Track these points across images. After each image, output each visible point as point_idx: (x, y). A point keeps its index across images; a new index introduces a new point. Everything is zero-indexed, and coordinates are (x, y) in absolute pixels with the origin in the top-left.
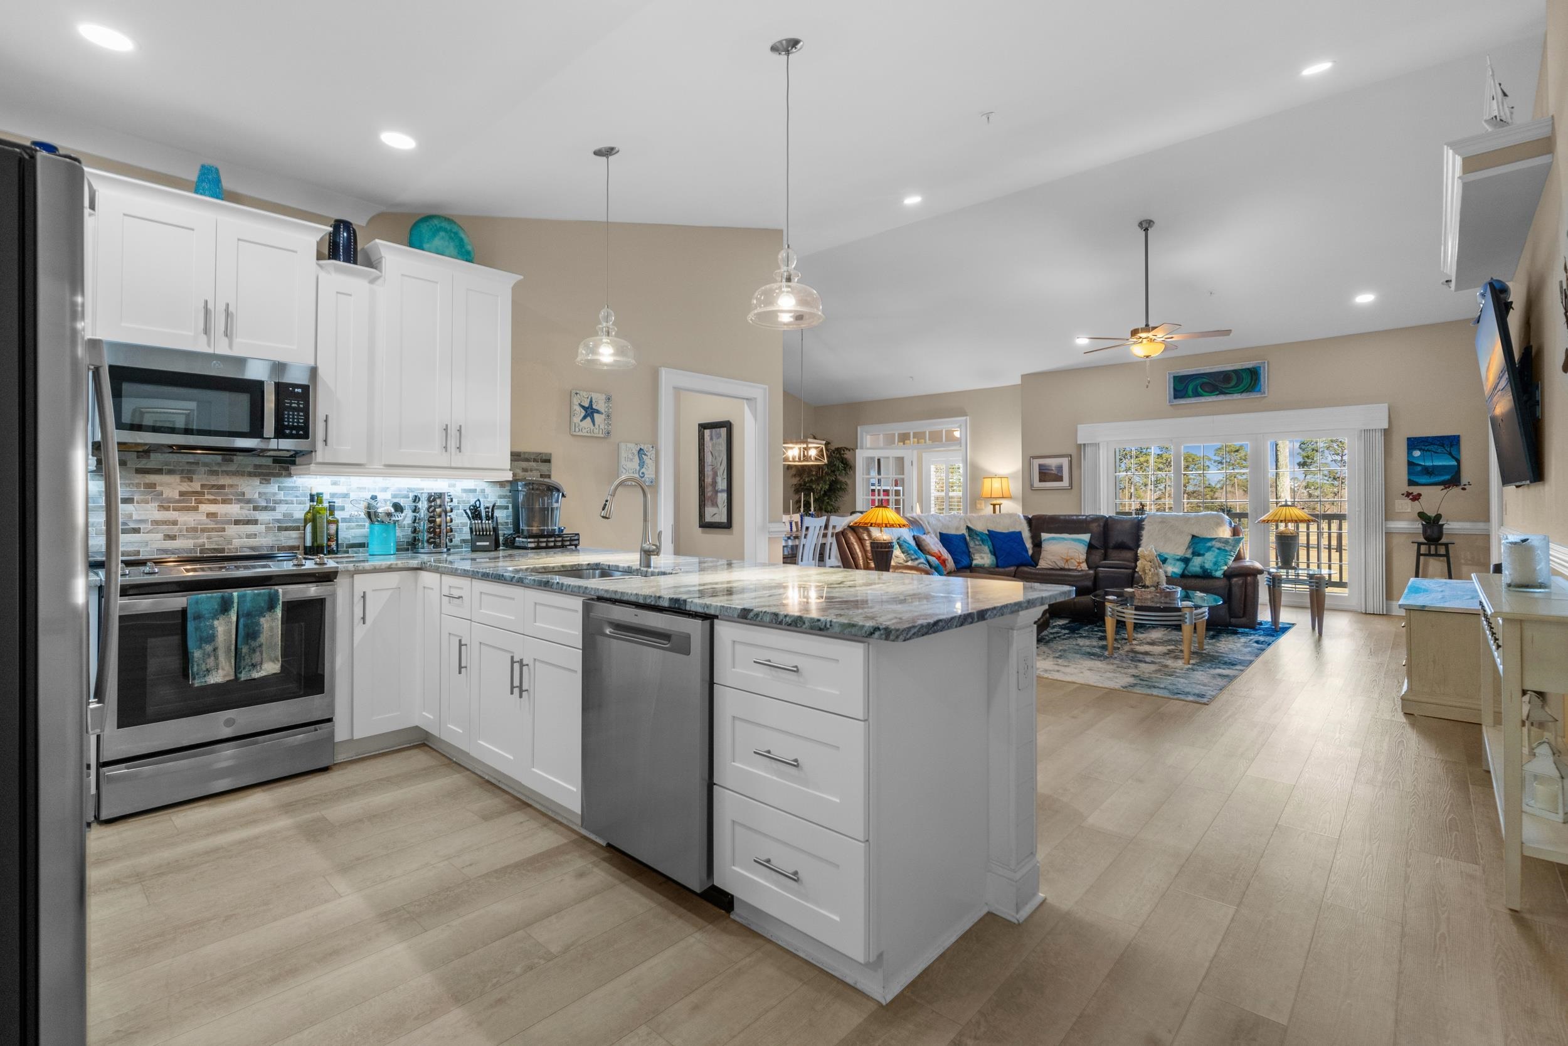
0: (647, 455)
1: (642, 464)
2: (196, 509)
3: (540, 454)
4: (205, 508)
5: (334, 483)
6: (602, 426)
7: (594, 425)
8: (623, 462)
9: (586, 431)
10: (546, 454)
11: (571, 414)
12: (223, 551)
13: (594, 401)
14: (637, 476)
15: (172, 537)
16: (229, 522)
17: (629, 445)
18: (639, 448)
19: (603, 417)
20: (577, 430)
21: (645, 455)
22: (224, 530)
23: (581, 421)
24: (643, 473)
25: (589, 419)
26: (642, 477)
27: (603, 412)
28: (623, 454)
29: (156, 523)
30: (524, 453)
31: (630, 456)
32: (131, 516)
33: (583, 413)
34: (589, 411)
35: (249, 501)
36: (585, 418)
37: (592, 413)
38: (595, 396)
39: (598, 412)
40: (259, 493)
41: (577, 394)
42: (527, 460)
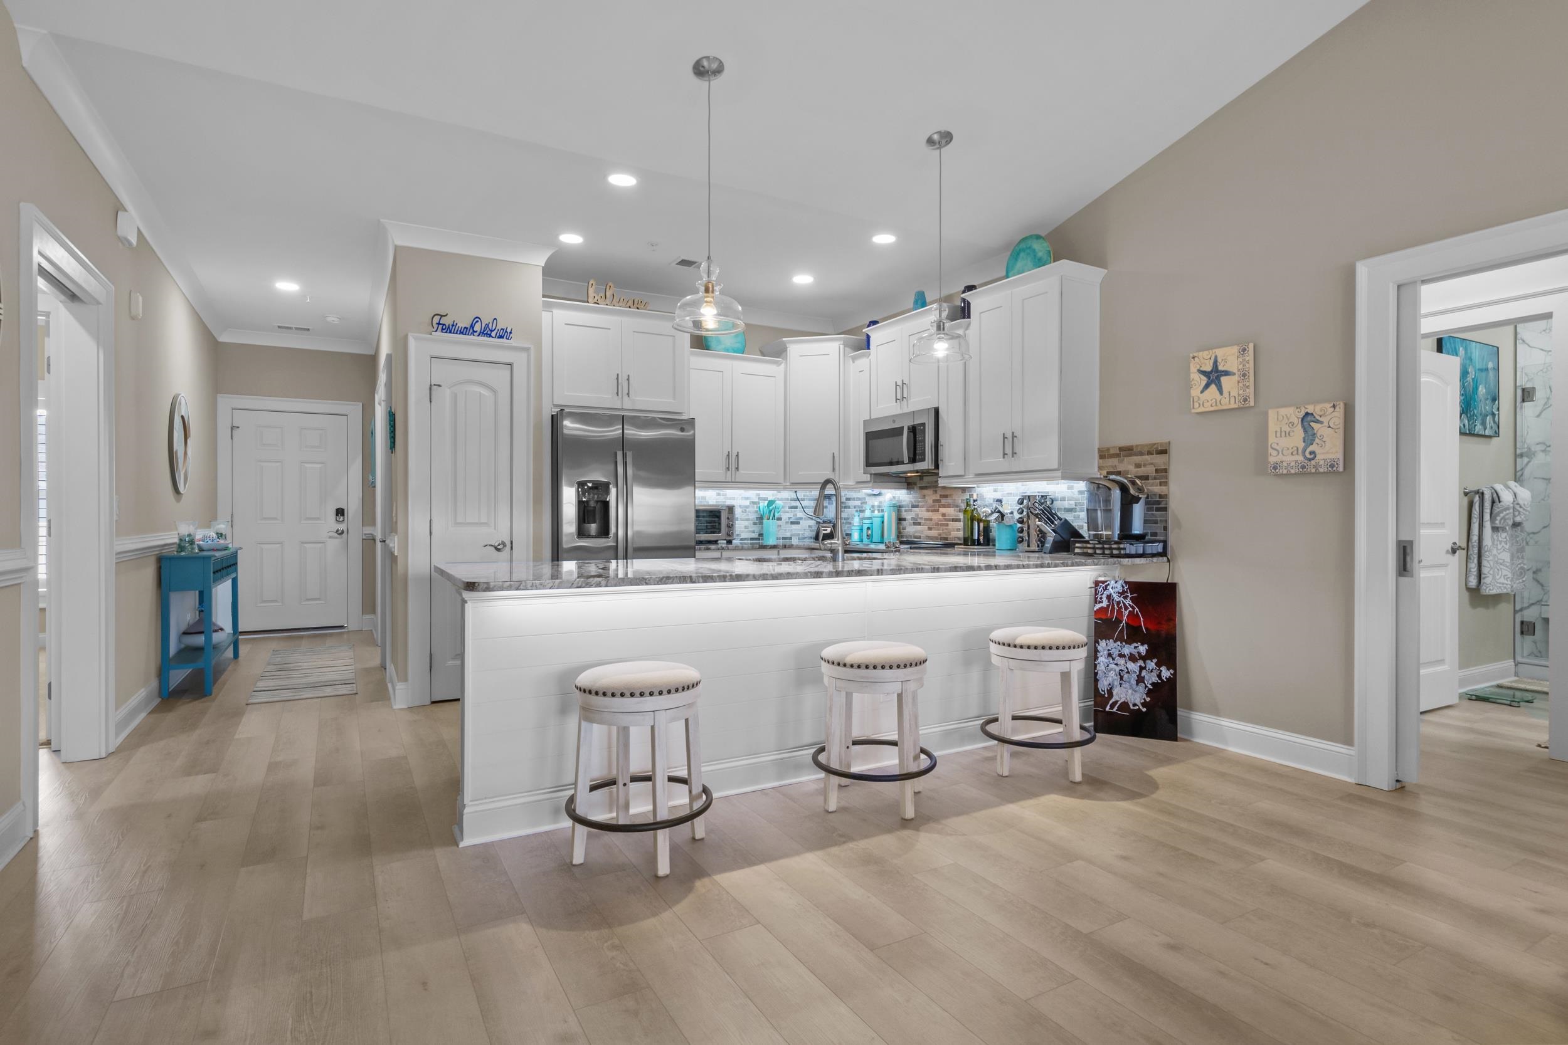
0: (1322, 423)
1: (1310, 437)
2: (937, 511)
3: (1155, 444)
4: (942, 510)
5: (995, 491)
6: (1234, 393)
7: (1221, 393)
8: (1272, 439)
9: (1210, 403)
10: (1161, 444)
11: (1189, 386)
12: (946, 539)
13: (1219, 360)
14: (1300, 458)
15: (930, 529)
16: (949, 520)
17: (1283, 411)
18: (1303, 413)
19: (1236, 378)
20: (1196, 405)
21: (1317, 422)
22: (947, 525)
23: (1202, 392)
24: (1311, 453)
25: (1213, 387)
26: (1310, 460)
27: (1235, 371)
28: (1273, 427)
29: (926, 519)
30: (1137, 446)
31: (1286, 428)
32: (917, 515)
33: (1204, 380)
34: (1213, 376)
35: (957, 506)
36: (1207, 386)
37: (1218, 378)
38: (1220, 353)
39: (1226, 373)
40: (962, 500)
41: (1194, 358)
42: (1141, 454)
